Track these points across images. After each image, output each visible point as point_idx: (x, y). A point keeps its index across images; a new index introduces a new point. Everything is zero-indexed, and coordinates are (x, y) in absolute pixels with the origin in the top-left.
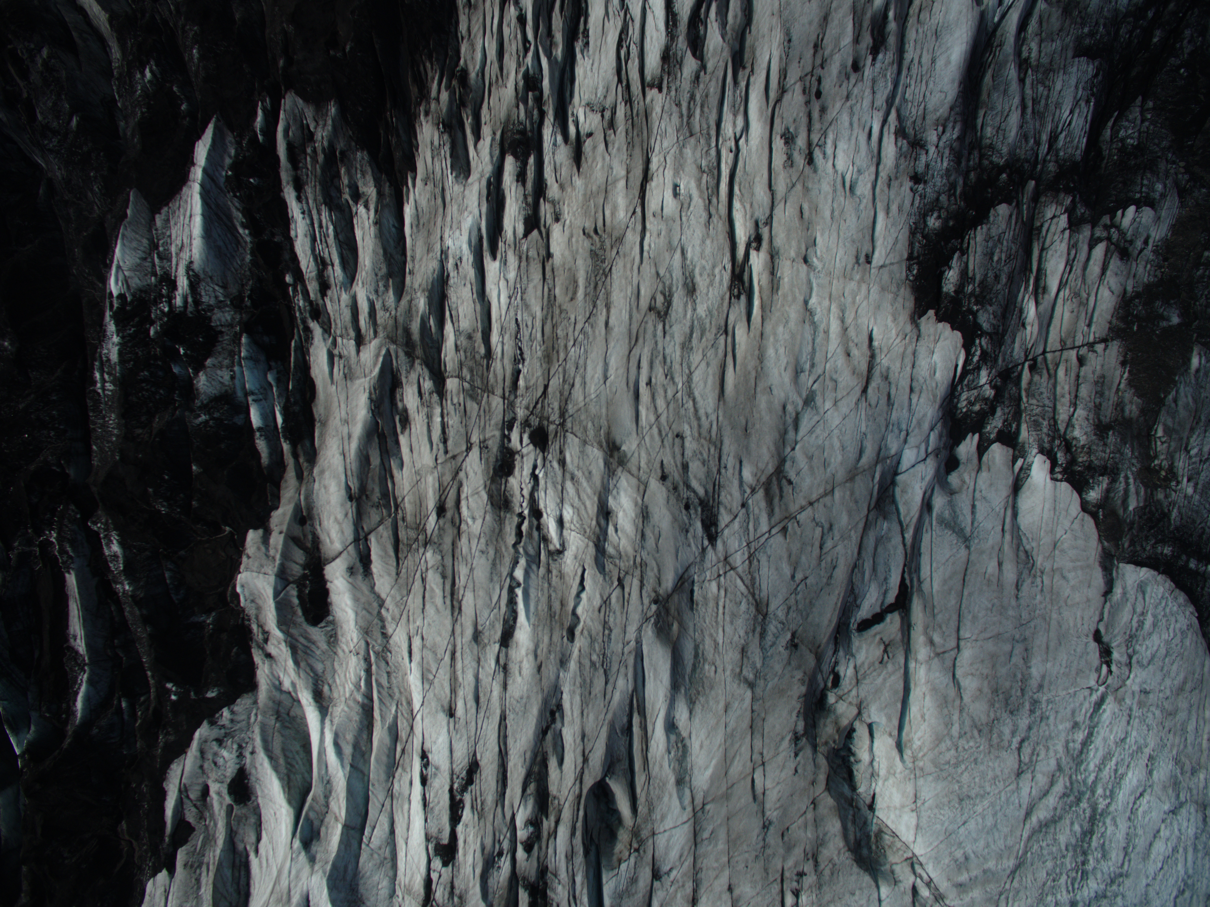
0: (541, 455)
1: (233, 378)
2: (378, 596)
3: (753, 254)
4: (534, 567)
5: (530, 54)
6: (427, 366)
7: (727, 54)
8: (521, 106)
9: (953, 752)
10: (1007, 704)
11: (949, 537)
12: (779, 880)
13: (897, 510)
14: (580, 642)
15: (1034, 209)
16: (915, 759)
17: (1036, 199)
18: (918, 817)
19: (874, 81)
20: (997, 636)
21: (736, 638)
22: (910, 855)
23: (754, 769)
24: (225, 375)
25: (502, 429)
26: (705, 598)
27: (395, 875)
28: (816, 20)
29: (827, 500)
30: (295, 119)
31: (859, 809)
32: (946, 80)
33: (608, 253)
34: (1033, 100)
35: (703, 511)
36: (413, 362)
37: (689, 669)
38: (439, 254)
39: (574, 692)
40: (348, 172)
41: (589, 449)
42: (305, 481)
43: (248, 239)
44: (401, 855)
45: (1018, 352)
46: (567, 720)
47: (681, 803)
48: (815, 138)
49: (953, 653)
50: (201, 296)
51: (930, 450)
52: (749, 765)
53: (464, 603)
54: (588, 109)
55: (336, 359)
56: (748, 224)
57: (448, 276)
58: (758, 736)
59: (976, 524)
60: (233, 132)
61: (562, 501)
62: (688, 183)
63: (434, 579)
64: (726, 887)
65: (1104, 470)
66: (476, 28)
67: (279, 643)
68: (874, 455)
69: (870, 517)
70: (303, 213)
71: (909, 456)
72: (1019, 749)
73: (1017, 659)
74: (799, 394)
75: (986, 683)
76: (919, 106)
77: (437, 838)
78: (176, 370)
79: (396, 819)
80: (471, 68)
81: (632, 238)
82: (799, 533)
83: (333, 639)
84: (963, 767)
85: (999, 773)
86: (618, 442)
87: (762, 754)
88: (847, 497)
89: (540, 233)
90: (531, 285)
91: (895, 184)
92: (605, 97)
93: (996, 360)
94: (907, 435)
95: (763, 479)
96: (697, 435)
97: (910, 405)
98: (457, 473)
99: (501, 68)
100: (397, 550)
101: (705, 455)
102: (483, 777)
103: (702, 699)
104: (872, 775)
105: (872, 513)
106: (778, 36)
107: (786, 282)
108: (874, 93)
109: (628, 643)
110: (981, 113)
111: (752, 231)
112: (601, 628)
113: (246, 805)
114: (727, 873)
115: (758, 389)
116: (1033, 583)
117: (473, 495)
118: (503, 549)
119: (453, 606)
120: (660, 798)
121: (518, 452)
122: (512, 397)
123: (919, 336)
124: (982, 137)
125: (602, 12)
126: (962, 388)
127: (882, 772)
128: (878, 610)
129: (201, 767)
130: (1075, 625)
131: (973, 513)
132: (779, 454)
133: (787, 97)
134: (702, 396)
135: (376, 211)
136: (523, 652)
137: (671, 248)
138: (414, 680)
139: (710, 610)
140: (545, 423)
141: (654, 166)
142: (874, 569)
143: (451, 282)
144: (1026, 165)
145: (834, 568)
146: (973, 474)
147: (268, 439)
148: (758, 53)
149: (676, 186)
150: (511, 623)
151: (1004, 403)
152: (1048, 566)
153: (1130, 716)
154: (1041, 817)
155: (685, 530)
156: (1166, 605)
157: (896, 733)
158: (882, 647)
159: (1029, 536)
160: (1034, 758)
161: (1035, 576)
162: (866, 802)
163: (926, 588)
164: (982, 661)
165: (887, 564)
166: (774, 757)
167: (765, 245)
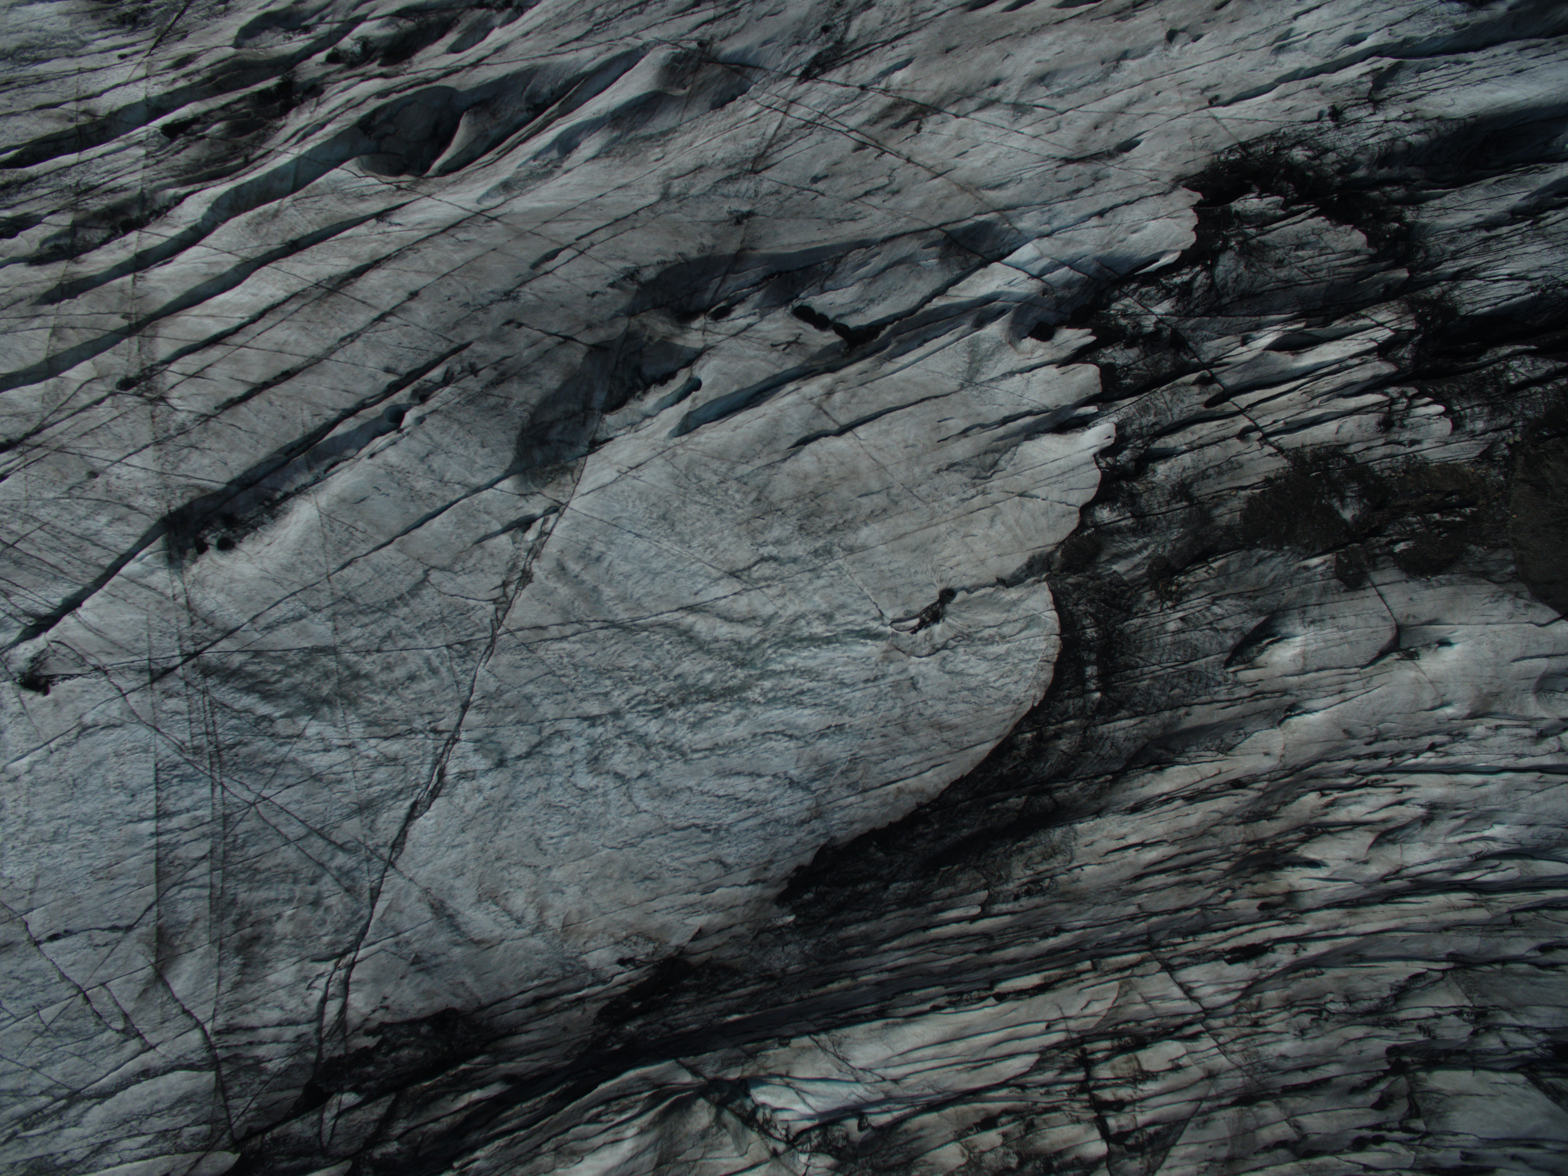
9: (715, 479)
10: (808, 517)
11: (962, 361)
12: (453, 346)
16: (680, 445)
18: (615, 481)
20: (881, 467)
21: (710, 154)
22: (564, 501)
23: (569, 246)
26: (734, 112)
29: (924, 174)
35: (831, 49)
37: (643, 132)
39: (547, 13)
45: (1211, 348)
46: (512, 24)
47: (484, 196)
49: (831, 427)
51: (1046, 277)
52: (571, 239)
58: (610, 231)
59: (993, 384)
64: (413, 288)
65: (1139, 515)
68: (1005, 203)
69: (932, 232)
71: (1025, 253)
72: (763, 559)
73: (867, 503)
74: (1021, 93)
75: (819, 479)
82: (869, 161)
84: (705, 500)
85: (721, 548)
87: (592, 245)
88: (940, 193)
91: (1316, 93)
93: (1188, 315)
94: (1049, 235)
95: (905, 95)
97: (1084, 219)
101: (894, 19)
103: (617, 161)
105: (939, 232)
107: (1135, 23)
109: (637, 38)
114: (430, 280)
115: (999, 43)
116: (966, 485)
123: (1164, 194)
126: (1135, 290)
128: (831, 315)
130: (945, 560)
131: (1004, 376)
132: (942, 101)
139: (724, 120)
142: (877, 276)
144: (1421, 254)
145: (852, 220)
146: (1047, 360)
151: (1147, 356)
152: (995, 496)
153: (876, 679)
154: (698, 627)
155: (799, 39)
156: (1028, 661)
157: (700, 403)
158: (791, 339)
159: (1016, 460)
160: (763, 584)
161: (974, 486)
162: (596, 432)
163: (889, 367)
164: (842, 463)
165: (890, 291)
166: (597, 260)
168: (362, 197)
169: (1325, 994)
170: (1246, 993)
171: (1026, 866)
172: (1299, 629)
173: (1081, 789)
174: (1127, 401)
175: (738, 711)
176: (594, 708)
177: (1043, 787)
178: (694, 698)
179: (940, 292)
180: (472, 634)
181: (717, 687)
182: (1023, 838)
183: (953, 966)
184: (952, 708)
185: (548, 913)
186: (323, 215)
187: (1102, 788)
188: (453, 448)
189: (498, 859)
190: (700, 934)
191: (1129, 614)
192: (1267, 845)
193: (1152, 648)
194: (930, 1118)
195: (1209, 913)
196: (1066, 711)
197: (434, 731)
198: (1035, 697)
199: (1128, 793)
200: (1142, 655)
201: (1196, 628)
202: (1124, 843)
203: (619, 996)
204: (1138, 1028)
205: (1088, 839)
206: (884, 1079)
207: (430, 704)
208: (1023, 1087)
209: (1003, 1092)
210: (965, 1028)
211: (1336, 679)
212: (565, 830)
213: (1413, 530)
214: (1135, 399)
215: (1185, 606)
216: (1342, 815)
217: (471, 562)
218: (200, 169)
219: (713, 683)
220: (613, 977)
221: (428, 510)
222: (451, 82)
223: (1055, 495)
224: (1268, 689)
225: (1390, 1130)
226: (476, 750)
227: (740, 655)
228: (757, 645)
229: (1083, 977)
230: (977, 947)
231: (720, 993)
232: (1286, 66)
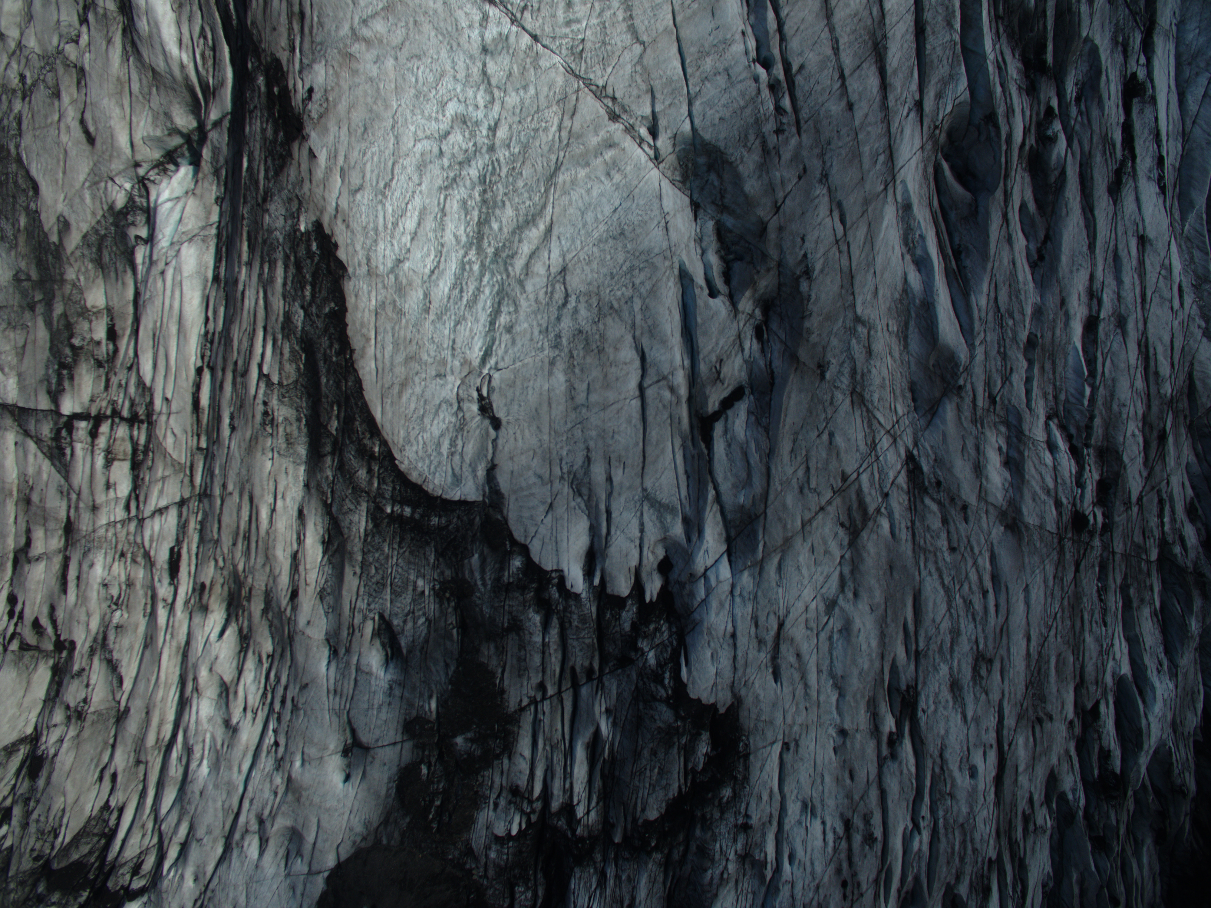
0: (1078, 508)
3: (895, 730)
6: (1180, 567)
9: (637, 282)
10: (586, 340)
11: (663, 496)
12: (802, 122)
14: (1024, 334)
16: (671, 266)
17: (610, 826)
18: (662, 208)
20: (605, 408)
21: (878, 364)
22: (661, 166)
23: (845, 235)
25: (1111, 523)
26: (904, 397)
29: (808, 516)
31: (713, 203)
33: (1030, 703)
35: (923, 482)
37: (912, 323)
39: (1024, 284)
41: (1037, 523)
45: (612, 685)
46: (1025, 254)
47: (905, 186)
48: (844, 845)
49: (647, 382)
51: (702, 580)
52: (850, 239)
53: (1137, 352)
56: (904, 755)
57: (1165, 653)
58: (846, 269)
59: (639, 514)
61: (1055, 468)
62: (963, 782)
63: (1165, 369)
64: (856, 107)
65: (508, 588)
69: (762, 506)
71: (725, 571)
72: (567, 296)
73: (582, 387)
74: (842, 610)
75: (611, 358)
76: (742, 891)
77: (1145, 101)
81: (1010, 722)
82: (832, 479)
84: (624, 268)
85: (585, 268)
86: (1009, 534)
87: (840, 252)
88: (790, 522)
89: (1083, 708)
90: (1094, 660)
91: (765, 819)
92: (1033, 842)
93: (640, 675)
94: (732, 592)
95: (870, 524)
96: (938, 554)
97: (734, 621)
98: (1149, 475)
101: (928, 536)
102: (1106, 181)
103: (897, 296)
104: (701, 240)
105: (761, 511)
107: (863, 711)
108: (792, 896)
109: (981, 343)
111: (898, 750)
112: (1009, 353)
114: (857, 122)
115: (883, 607)
116: (572, 466)
117: (1135, 457)
118: (1104, 412)
119: (1147, 346)
120: (921, 186)
121: (1096, 505)
123: (732, 686)
126: (672, 643)
127: (693, 245)
128: (730, 413)
130: (522, 431)
131: (642, 524)
132: (857, 550)
133: (873, 876)
134: (937, 591)
136: (1077, 315)
137: (977, 720)
138: (1177, 265)
139: (899, 386)
140: (1075, 538)
141: (994, 790)
142: (745, 454)
143: (1162, 648)
144: (627, 855)
145: (792, 451)
146: (644, 561)
149: (973, 776)
150: (1087, 341)
151: (622, 635)
152: (557, 485)
153: (453, 349)
154: (534, 230)
155: (938, 461)
156: (429, 467)
157: (697, 291)
158: (722, 376)
159: (578, 511)
160: (550, 289)
161: (569, 473)
162: (705, 211)
163: (678, 442)
164: (617, 379)
165: (731, 460)
166: (828, 251)
167: (885, 739)
168: (939, 96)
169: (128, 612)
170: (147, 555)
171: (286, 419)
172: (389, 677)
173: (327, 477)
174: (594, 609)
175: (464, 239)
176: (502, 133)
177: (338, 449)
178: (484, 210)
179: (718, 498)
180: (586, 62)
181: (486, 230)
182: (307, 424)
183: (232, 341)
184: (414, 398)
185: (363, 46)
186: (935, 60)
187: (323, 493)
188: (727, 96)
189: (415, 22)
190: (312, 155)
191: (440, 554)
192: (245, 603)
193: (410, 563)
194: (130, 293)
195: (211, 545)
196: (385, 483)
197: (525, 8)
198: (402, 463)
199: (314, 511)
200: (407, 553)
201: (414, 600)
202: (279, 496)
203: (287, 80)
204: (145, 467)
205: (291, 471)
206: (167, 264)
207: (545, 11)
208: (130, 369)
209: (131, 353)
210: (185, 337)
211: (345, 691)
212: (421, 80)
213: (433, 783)
214: (594, 616)
215: (432, 598)
216: (250, 664)
217: (638, 79)
219: (491, 228)
220: (302, 80)
221: (688, 61)
222: (999, 194)
223: (542, 530)
224: (354, 639)
225: (16, 625)
226: (501, 34)
227: (504, 255)
228: (506, 270)
229: (195, 438)
230: (240, 363)
231: (266, 157)
232: (792, 805)
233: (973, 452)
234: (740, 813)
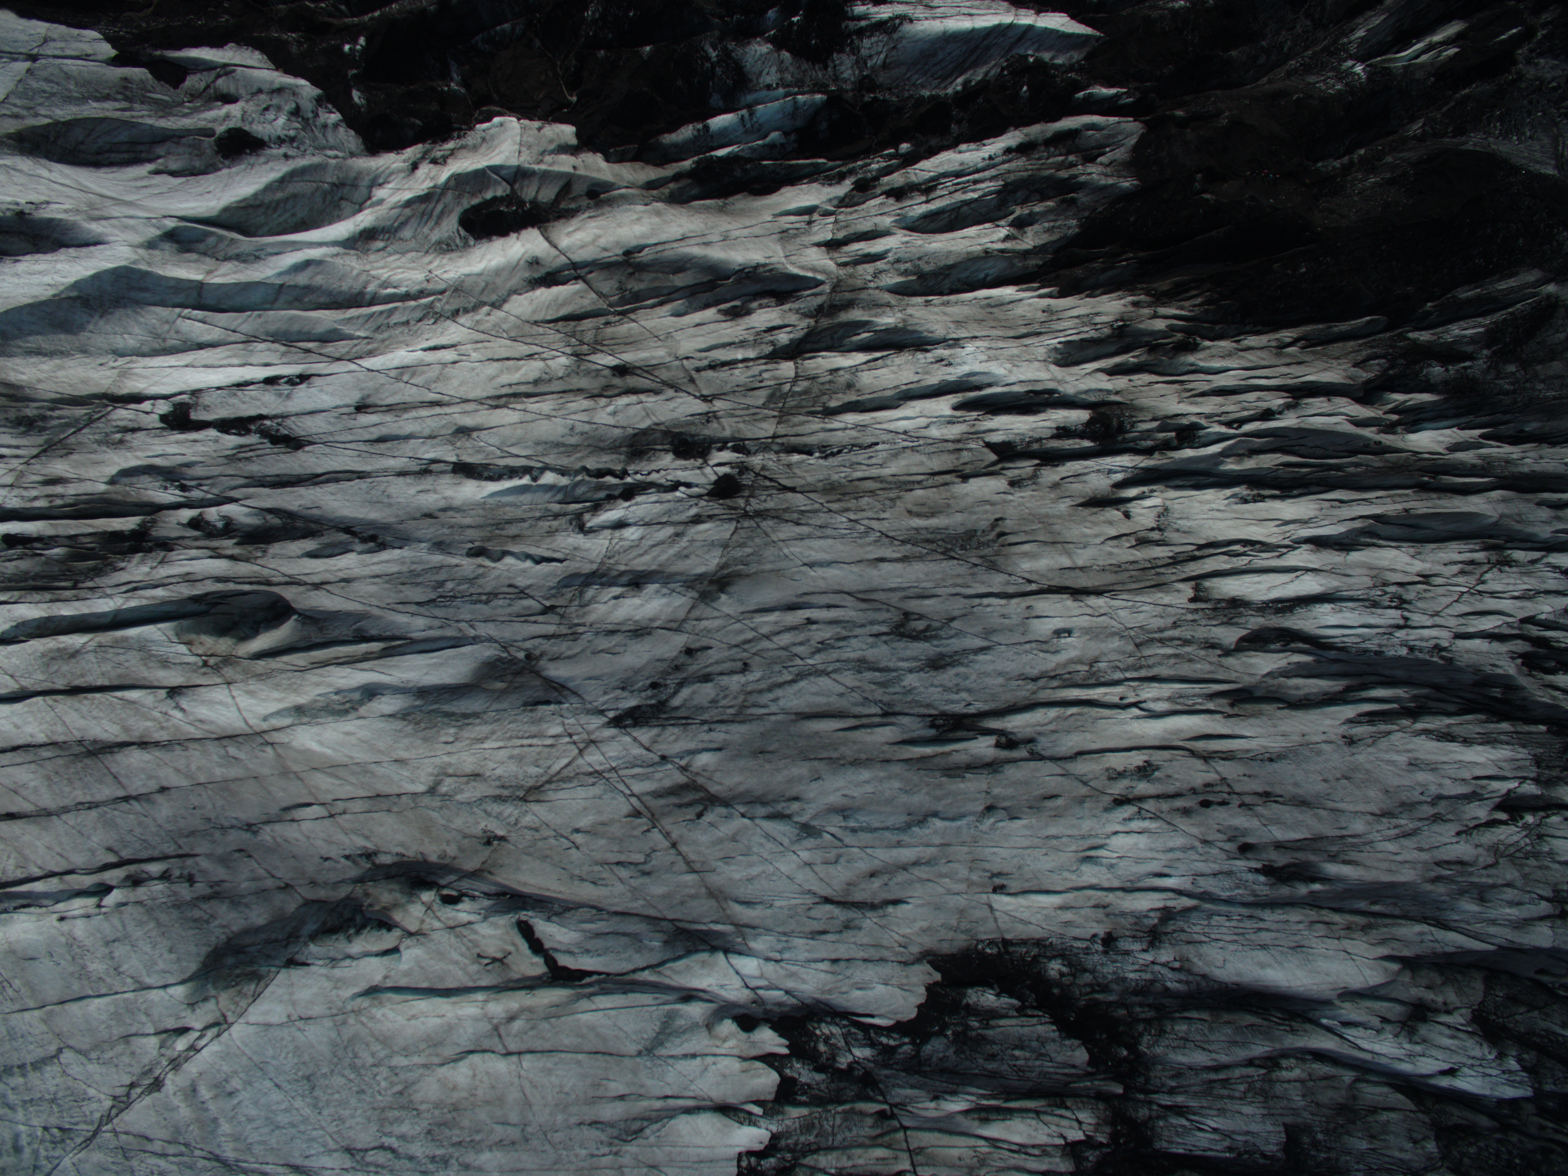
0: (705, 491)
1: (769, 87)
2: (505, 301)
3: (992, 740)
4: (559, 497)
5: (1223, 429)
6: (808, 335)
7: (1247, 681)
8: (1155, 424)
9: (370, 1060)
10: (440, 1125)
11: (651, 1028)
12: (180, 851)
13: (679, 958)
14: (468, 565)
15: (1088, 1096)
16: (357, 1012)
17: (1100, 1096)
18: (281, 1025)
19: (1229, 873)
20: (527, 1104)
21: (491, 765)
22: (230, 1020)
23: (323, 804)
24: (771, 77)
25: (733, 439)
26: (541, 720)
27: (144, 355)
28: (1300, 792)
29: (681, 866)
30: (1109, 136)
31: (286, 947)
32: (1240, 966)
33: (974, 552)
34: (1226, 1080)
35: (651, 706)
36: (811, 317)
37: (447, 708)
38: (954, 336)
39: (403, 563)
40: (1050, 211)
41: (718, 552)
42: (644, 192)
43: (950, 91)
44: (171, 360)
45: (901, 1093)
46: (367, 557)
47: (273, 715)
48: (1149, 805)
49: (500, 1048)
50: (870, 37)
51: (760, 992)
52: (329, 798)
53: (505, 411)
54: (1160, 509)
55: (806, 218)
56: (1029, 729)
57: (927, 351)
58: (367, 805)
59: (671, 1061)
60: (1085, 59)
61: (647, 524)
62: (1075, 647)
63: (532, 369)
64: (166, 783)
66: (1252, 358)
67: (432, 179)
68: (746, 920)
69: (664, 923)
70: (990, 158)
71: (749, 965)
72: (383, 1147)
73: (500, 1131)
74: (815, 817)
75: (465, 1095)
76: (1204, 934)
77: (197, 404)
78: (771, 14)
79: (219, 350)
80: (1200, 355)
81: (997, 582)
82: (635, 833)
83: (445, 247)
84: (352, 1076)
85: (347, 1125)
86: (731, 589)
87: (344, 813)
88: (687, 891)
89: (994, 464)
90: (923, 458)
91: (1100, 914)
92: (1178, 530)
93: (886, 1066)
94: (776, 961)
95: (700, 780)
96: (749, 689)
97: (816, 961)
98: (671, 386)
99: (1203, 394)
100: (567, 318)
101: (723, 703)
102: (282, 456)
103: (409, 729)
104: (333, 959)
105: (670, 925)
106: (1276, 744)
107: (960, 786)
108: (1215, 875)
109: (472, 626)
110: (1205, 1016)
111: (1020, 736)
112: (488, 590)
113: (217, 153)
114: (184, 783)
115: (816, 763)
116: (602, 1142)
117: (644, 409)
118: (579, 455)
119: (499, 397)
120: (277, 687)
121: (706, 462)
122: (776, 448)
123: (905, 964)
124: (1173, 1019)
125: (1288, 516)
126: (845, 1026)
127: (337, 972)
128: (547, 945)
129: (260, 91)
131: (685, 1056)
132: (734, 798)
133: (1198, 764)
134: (799, 691)
135: (1002, 251)
136: (449, 493)
137: (988, 633)
138: (401, 356)
139: (526, 727)
140: (746, 493)
141: (1093, 601)
142: (598, 935)
143: (920, 355)
144: (1141, 1080)
145: (594, 883)
146: (736, 1052)
147: (695, 139)
148: (1252, 721)
149: (1069, 632)
150: (486, 474)
151: (832, 1082)
152: (626, 1160)
155: (624, 686)
158: (499, 955)
159: (663, 1131)
160: (372, 1169)
161: (610, 1145)
162: (296, 954)
164: (493, 1087)
165: (606, 951)
166: (342, 829)
167: (1004, 754)
168: (165, 663)
174: (795, 1112)
179: (653, 968)
186: (119, 671)
218: (26, 580)
222: (287, 592)
232: (1085, 878)
233: (616, 639)
234: (1087, 948)
